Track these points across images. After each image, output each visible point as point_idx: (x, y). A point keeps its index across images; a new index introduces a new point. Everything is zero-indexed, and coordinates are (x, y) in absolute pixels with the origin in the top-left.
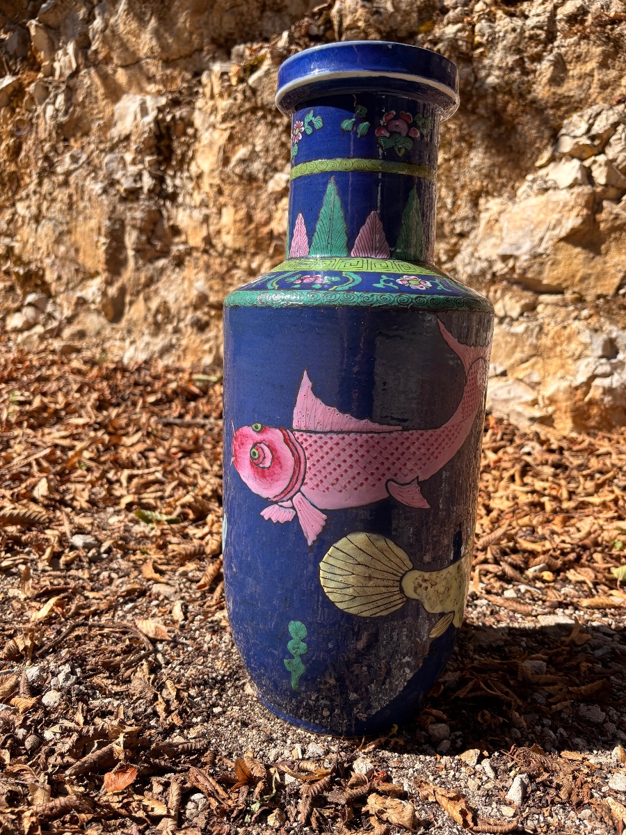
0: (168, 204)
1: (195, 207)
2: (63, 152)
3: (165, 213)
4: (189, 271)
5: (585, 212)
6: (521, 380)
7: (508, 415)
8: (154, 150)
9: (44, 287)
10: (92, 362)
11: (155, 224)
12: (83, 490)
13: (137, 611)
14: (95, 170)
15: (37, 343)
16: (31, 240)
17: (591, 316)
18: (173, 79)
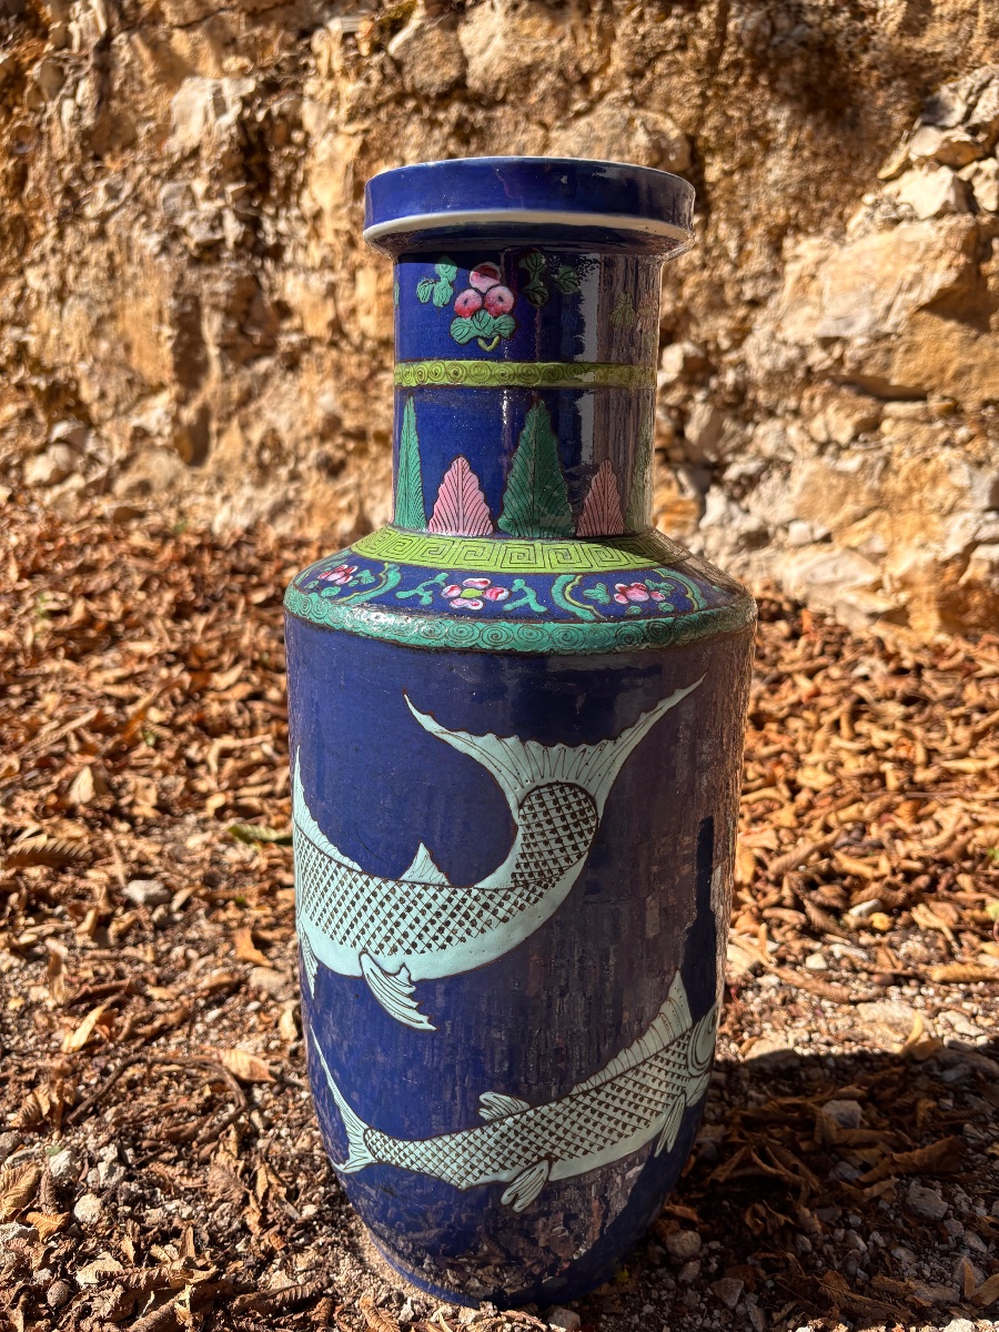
0: (269, 264)
1: (313, 269)
2: (94, 179)
3: (264, 281)
4: (308, 378)
5: (962, 260)
6: (854, 549)
7: (834, 608)
8: (239, 172)
9: (79, 410)
10: (163, 535)
11: (249, 300)
12: (148, 787)
13: (226, 1022)
14: (147, 209)
15: (75, 504)
16: (54, 332)
17: (971, 438)
18: (266, 43)
